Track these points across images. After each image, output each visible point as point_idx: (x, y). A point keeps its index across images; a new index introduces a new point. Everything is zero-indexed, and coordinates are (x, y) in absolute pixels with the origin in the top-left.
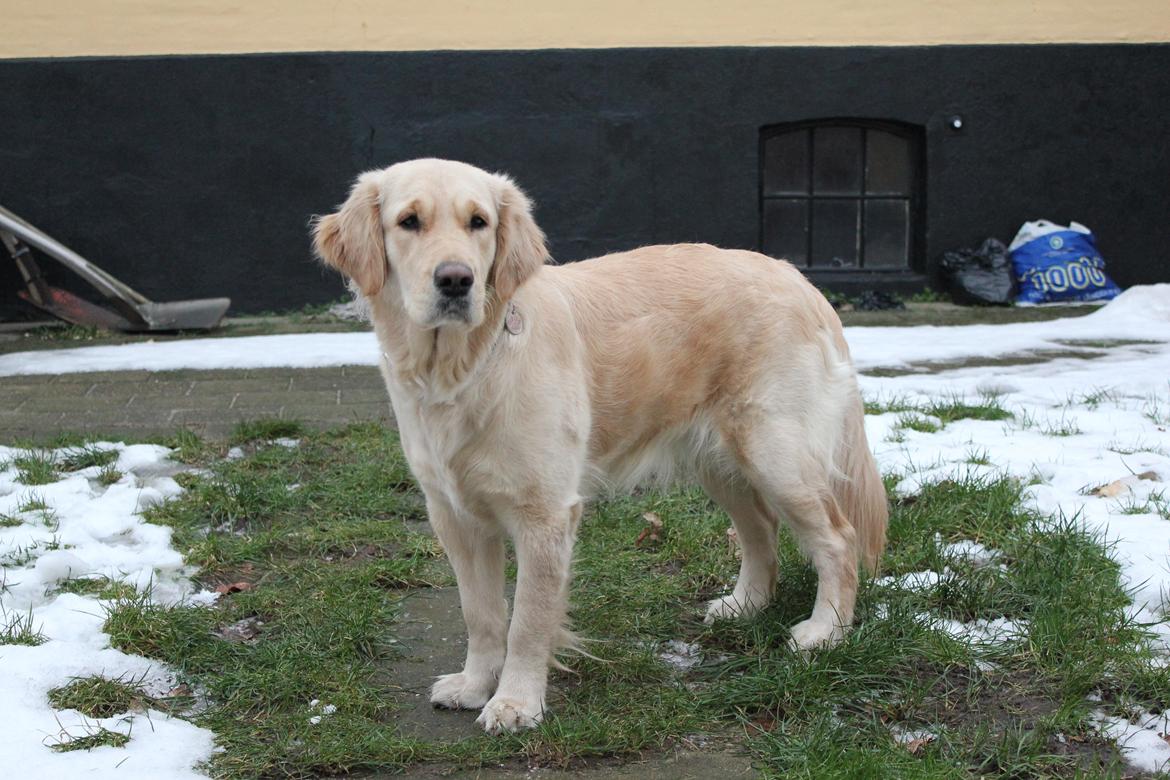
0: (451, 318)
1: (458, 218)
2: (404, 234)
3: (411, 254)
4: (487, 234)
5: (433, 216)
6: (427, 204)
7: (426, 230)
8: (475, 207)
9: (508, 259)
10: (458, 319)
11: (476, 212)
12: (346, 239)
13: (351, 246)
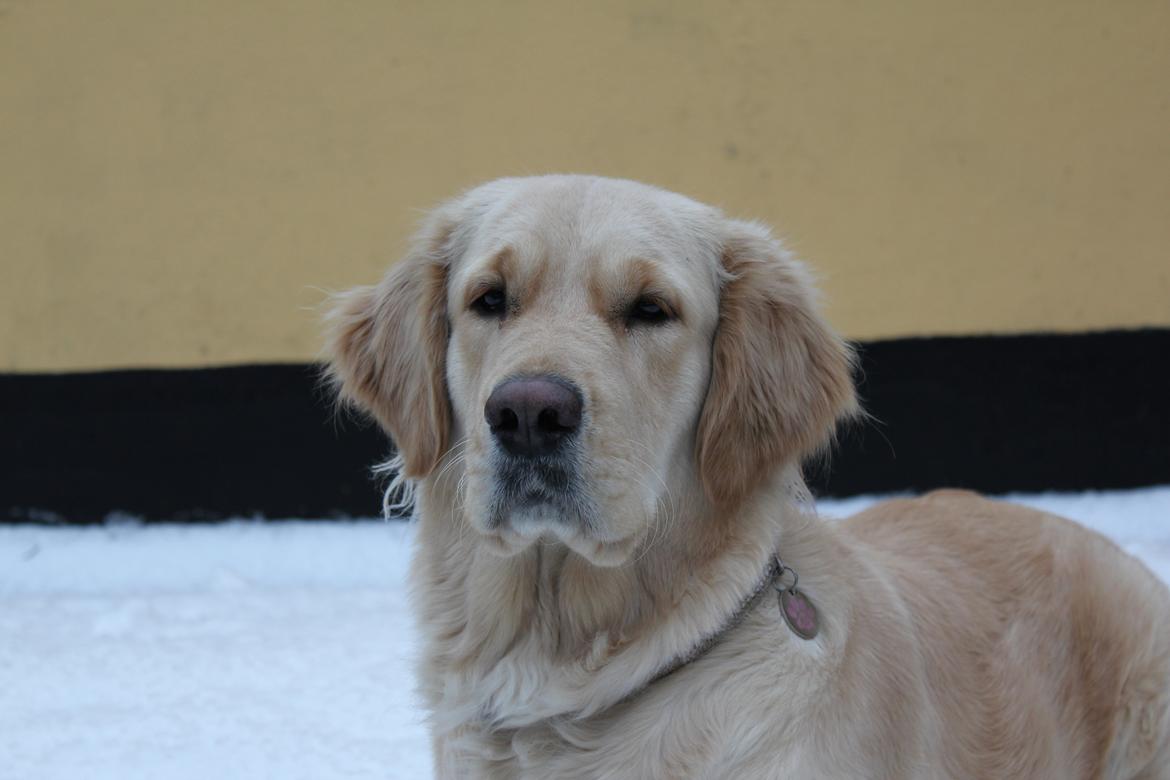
2: (477, 327)
5: (539, 281)
6: (528, 257)
11: (650, 290)
12: (380, 343)
13: (389, 360)
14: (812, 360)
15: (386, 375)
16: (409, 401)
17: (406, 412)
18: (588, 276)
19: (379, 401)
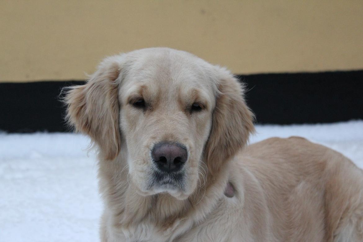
0: (166, 187)
1: (180, 101)
2: (134, 112)
3: (138, 129)
4: (204, 116)
5: (158, 98)
6: (153, 90)
7: (152, 110)
8: (196, 94)
9: (220, 139)
10: (173, 189)
12: (90, 111)
13: (94, 116)
14: (242, 119)
15: (93, 123)
16: (104, 133)
17: (103, 136)
18: (177, 95)
19: (91, 132)
